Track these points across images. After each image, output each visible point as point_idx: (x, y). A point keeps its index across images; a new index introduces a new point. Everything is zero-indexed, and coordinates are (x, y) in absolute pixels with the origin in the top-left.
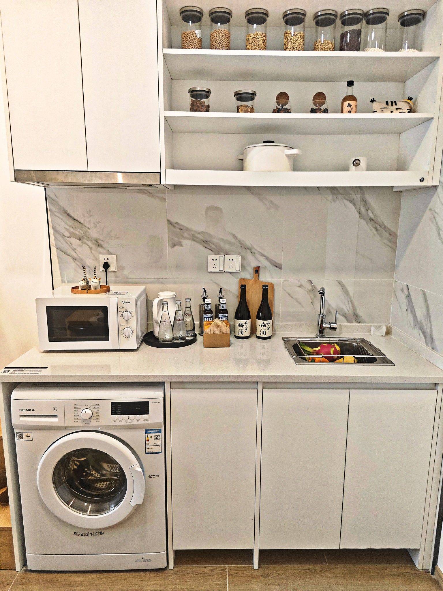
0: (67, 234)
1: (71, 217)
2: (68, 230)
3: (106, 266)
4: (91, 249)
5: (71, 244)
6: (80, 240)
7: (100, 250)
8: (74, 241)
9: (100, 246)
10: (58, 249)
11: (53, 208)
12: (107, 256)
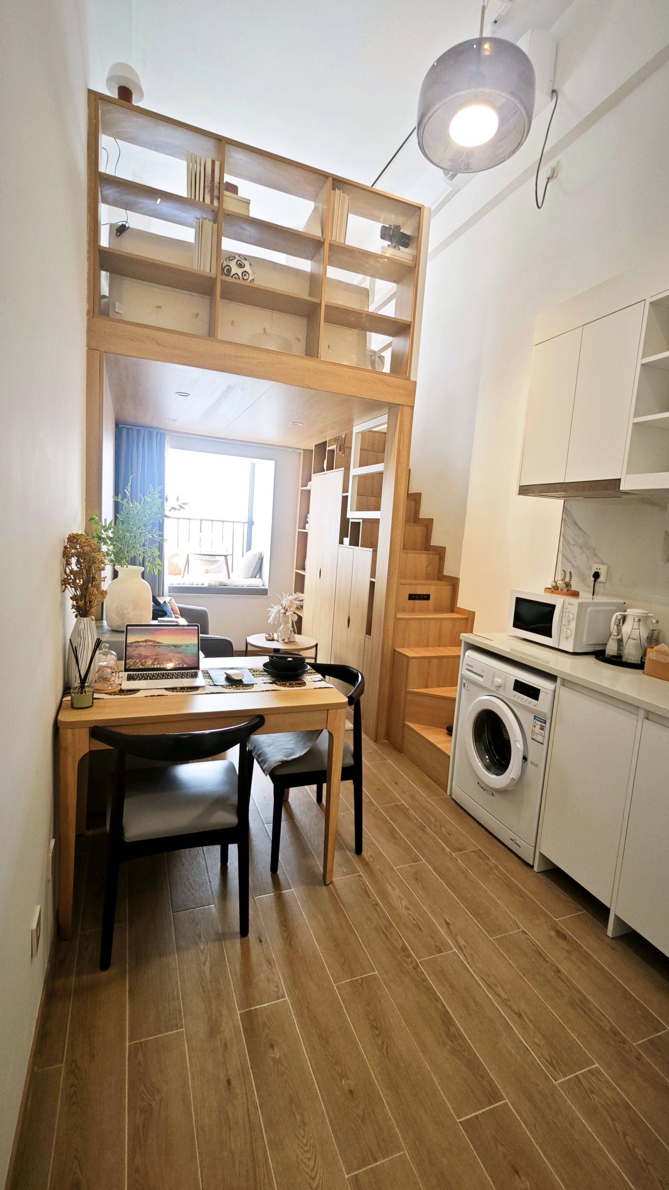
0: (572, 542)
1: (578, 526)
2: (573, 539)
3: (596, 575)
4: (588, 558)
5: (574, 552)
6: (581, 548)
7: (596, 559)
8: (577, 550)
9: (596, 555)
10: (564, 556)
11: (567, 519)
12: (598, 566)
